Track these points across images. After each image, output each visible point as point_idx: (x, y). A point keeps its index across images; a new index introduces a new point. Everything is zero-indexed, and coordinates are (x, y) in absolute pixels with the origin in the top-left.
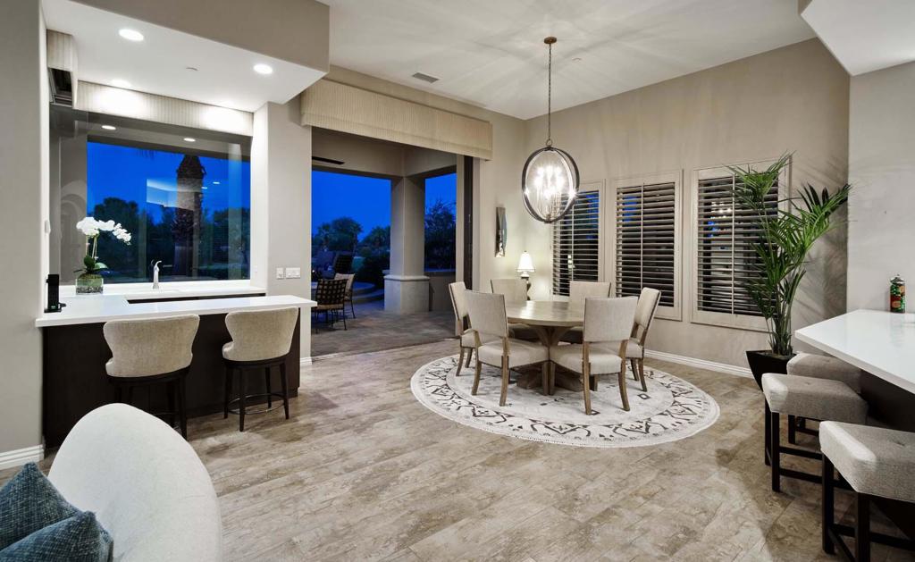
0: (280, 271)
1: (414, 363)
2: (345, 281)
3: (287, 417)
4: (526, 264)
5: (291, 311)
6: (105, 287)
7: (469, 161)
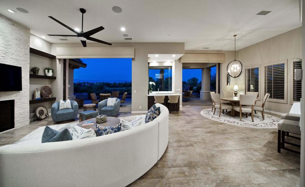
0: (177, 90)
1: (202, 109)
2: (190, 92)
3: (177, 113)
4: (236, 88)
5: (178, 96)
6: (153, 92)
7: (219, 64)
